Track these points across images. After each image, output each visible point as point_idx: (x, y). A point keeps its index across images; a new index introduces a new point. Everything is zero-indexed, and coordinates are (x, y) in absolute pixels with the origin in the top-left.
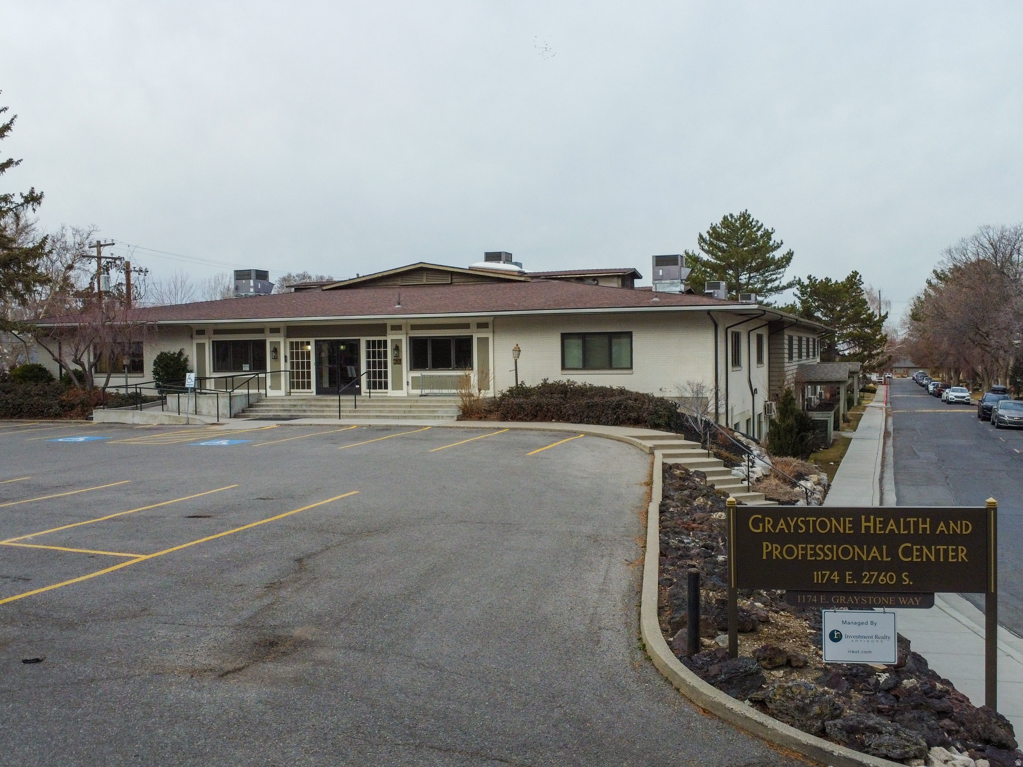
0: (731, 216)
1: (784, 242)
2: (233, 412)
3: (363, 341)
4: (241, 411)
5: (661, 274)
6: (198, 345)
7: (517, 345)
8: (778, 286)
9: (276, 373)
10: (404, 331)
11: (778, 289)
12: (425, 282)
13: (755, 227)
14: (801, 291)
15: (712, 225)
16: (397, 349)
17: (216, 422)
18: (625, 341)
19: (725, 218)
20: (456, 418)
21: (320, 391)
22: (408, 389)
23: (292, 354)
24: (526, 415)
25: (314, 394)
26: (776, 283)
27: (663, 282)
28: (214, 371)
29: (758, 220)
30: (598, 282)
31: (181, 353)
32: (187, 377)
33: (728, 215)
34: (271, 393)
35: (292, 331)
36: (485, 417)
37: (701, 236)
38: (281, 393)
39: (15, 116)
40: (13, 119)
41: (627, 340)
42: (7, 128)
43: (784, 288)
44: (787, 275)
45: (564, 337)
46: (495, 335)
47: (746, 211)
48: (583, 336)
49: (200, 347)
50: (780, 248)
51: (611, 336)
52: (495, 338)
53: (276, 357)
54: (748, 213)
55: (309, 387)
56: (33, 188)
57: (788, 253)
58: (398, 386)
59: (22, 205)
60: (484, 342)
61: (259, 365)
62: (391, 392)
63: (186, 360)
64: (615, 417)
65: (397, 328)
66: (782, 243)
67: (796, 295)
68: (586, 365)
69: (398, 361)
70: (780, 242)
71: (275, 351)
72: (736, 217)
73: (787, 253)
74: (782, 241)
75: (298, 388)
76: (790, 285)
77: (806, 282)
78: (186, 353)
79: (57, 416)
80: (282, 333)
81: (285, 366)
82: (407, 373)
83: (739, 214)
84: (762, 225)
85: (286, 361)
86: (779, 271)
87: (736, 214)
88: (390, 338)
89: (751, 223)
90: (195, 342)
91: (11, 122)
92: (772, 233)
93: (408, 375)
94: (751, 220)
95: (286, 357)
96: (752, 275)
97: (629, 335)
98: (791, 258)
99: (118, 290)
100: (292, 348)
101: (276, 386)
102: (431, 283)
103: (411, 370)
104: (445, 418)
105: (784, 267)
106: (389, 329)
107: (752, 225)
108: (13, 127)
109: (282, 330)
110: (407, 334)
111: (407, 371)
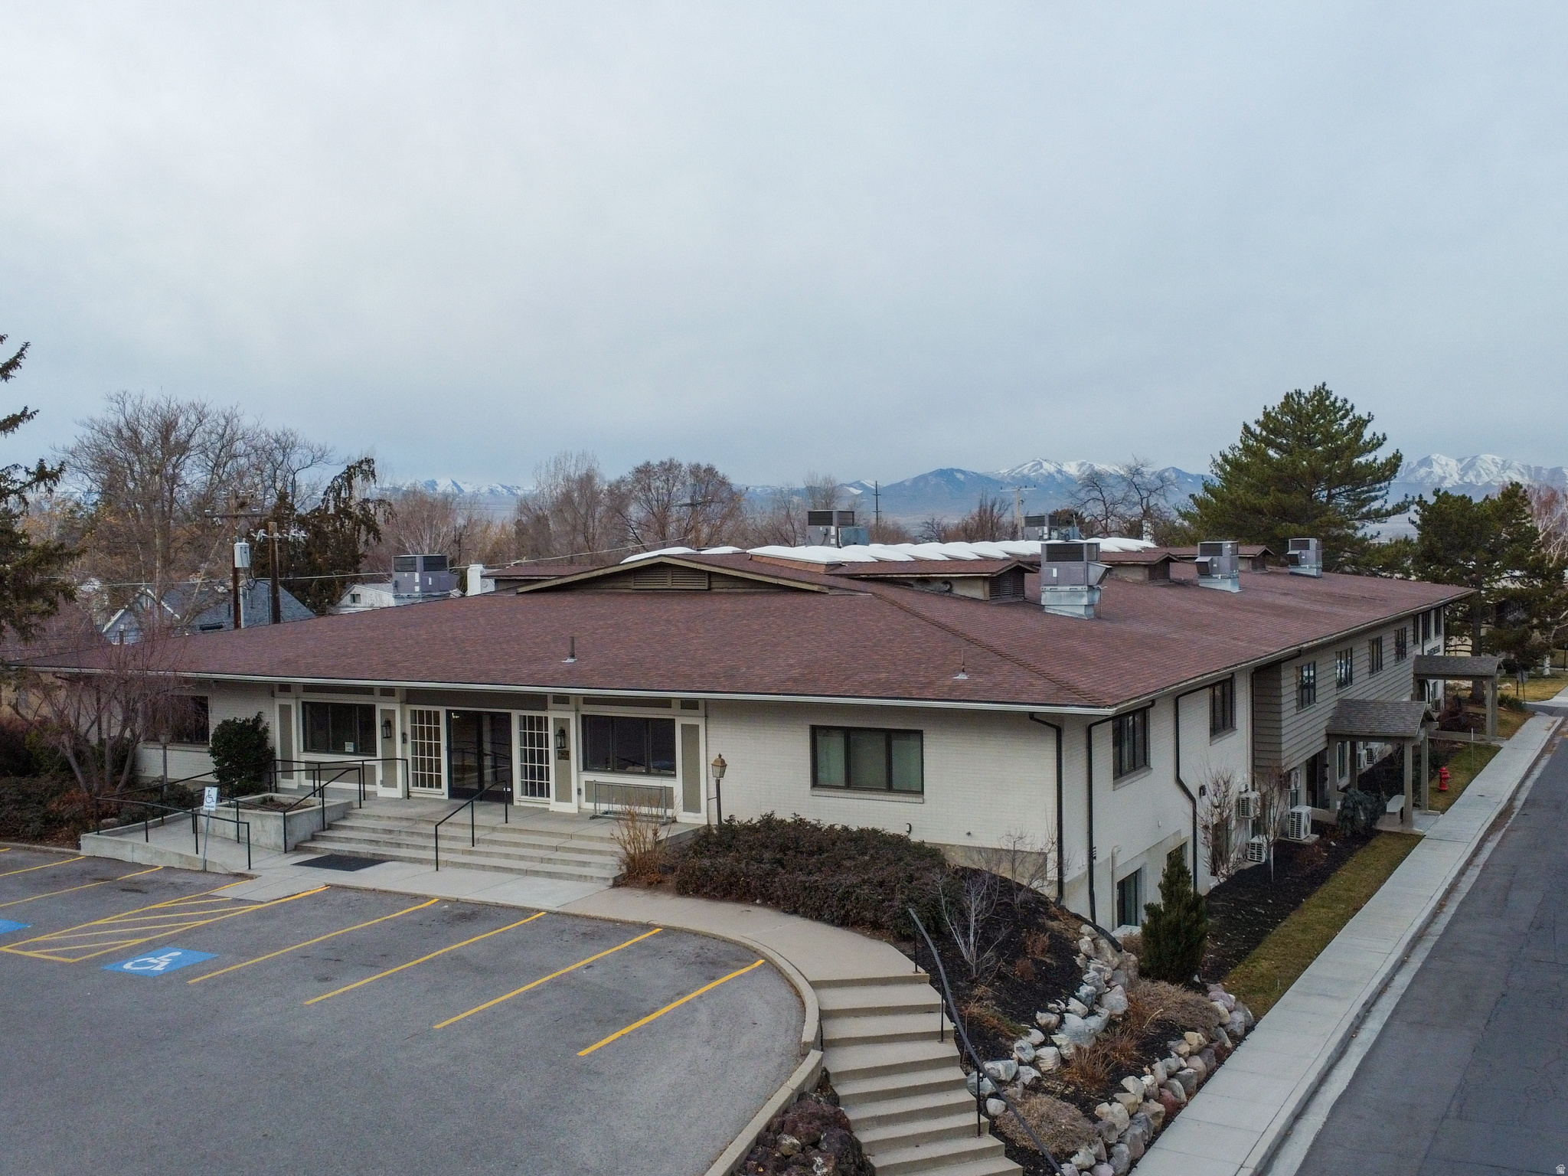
0: (1299, 393)
1: (1387, 436)
2: (291, 842)
3: (516, 716)
4: (309, 837)
5: (1055, 574)
6: (282, 707)
7: (720, 756)
8: (1380, 509)
9: (389, 761)
10: (572, 706)
11: (1379, 516)
12: (669, 585)
13: (1340, 409)
14: (1422, 516)
15: (1265, 408)
16: (562, 734)
17: (244, 870)
18: (914, 743)
19: (1288, 396)
20: (611, 882)
21: (454, 793)
22: (579, 801)
23: (414, 729)
24: (714, 889)
25: (446, 797)
26: (1376, 505)
27: (1059, 588)
28: (305, 750)
29: (1347, 397)
30: (951, 586)
31: (258, 720)
32: (206, 794)
33: (1293, 391)
34: (383, 792)
35: (412, 696)
36: (659, 882)
37: (1246, 427)
38: (397, 792)
39: (27, 345)
40: (23, 349)
41: (915, 743)
42: (13, 364)
43: (1388, 514)
44: (1393, 494)
45: (815, 731)
46: (710, 720)
47: (1324, 385)
48: (847, 732)
49: (285, 711)
50: (1382, 447)
51: (889, 734)
52: (710, 726)
53: (389, 736)
54: (1326, 388)
55: (439, 785)
56: (42, 460)
57: (1395, 456)
58: (564, 796)
59: (30, 485)
60: (691, 731)
61: (367, 747)
62: (553, 804)
63: (266, 730)
64: (843, 912)
65: (562, 700)
66: (1385, 439)
67: (1413, 523)
68: (851, 783)
69: (563, 754)
70: (1381, 437)
71: (388, 725)
72: (1307, 395)
73: (1391, 455)
74: (1384, 435)
75: (423, 785)
76: (1400, 509)
77: (1431, 500)
78: (266, 719)
79: (39, 838)
80: (397, 698)
81: (403, 751)
82: (578, 775)
83: (1312, 390)
84: (1352, 408)
85: (404, 741)
86: (1378, 486)
87: (1307, 390)
88: (552, 715)
89: (1333, 404)
90: (278, 702)
91: (20, 355)
92: (1369, 421)
93: (579, 778)
94: (1332, 399)
95: (404, 735)
96: (1333, 492)
97: (919, 734)
98: (1398, 466)
99: (364, 509)
100: (414, 721)
101: (389, 782)
102: (679, 587)
103: (585, 769)
104: (595, 880)
105: (1387, 479)
106: (550, 700)
107: (1335, 407)
108: (22, 361)
109: (397, 694)
110: (577, 710)
111: (578, 771)
